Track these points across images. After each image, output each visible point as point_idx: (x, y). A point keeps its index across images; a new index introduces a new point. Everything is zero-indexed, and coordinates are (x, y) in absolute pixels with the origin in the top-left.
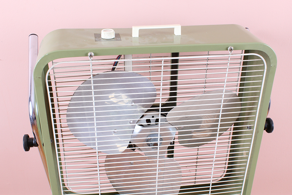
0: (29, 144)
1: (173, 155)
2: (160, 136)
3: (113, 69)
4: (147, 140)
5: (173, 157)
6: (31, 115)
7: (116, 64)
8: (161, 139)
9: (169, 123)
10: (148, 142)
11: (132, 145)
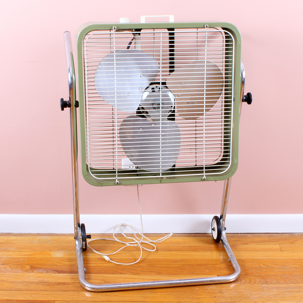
0: (64, 105)
1: (174, 118)
2: (162, 101)
3: (128, 48)
4: (153, 104)
5: (174, 120)
6: (70, 81)
7: (130, 43)
8: (163, 104)
9: (170, 90)
10: (153, 105)
11: (140, 111)
